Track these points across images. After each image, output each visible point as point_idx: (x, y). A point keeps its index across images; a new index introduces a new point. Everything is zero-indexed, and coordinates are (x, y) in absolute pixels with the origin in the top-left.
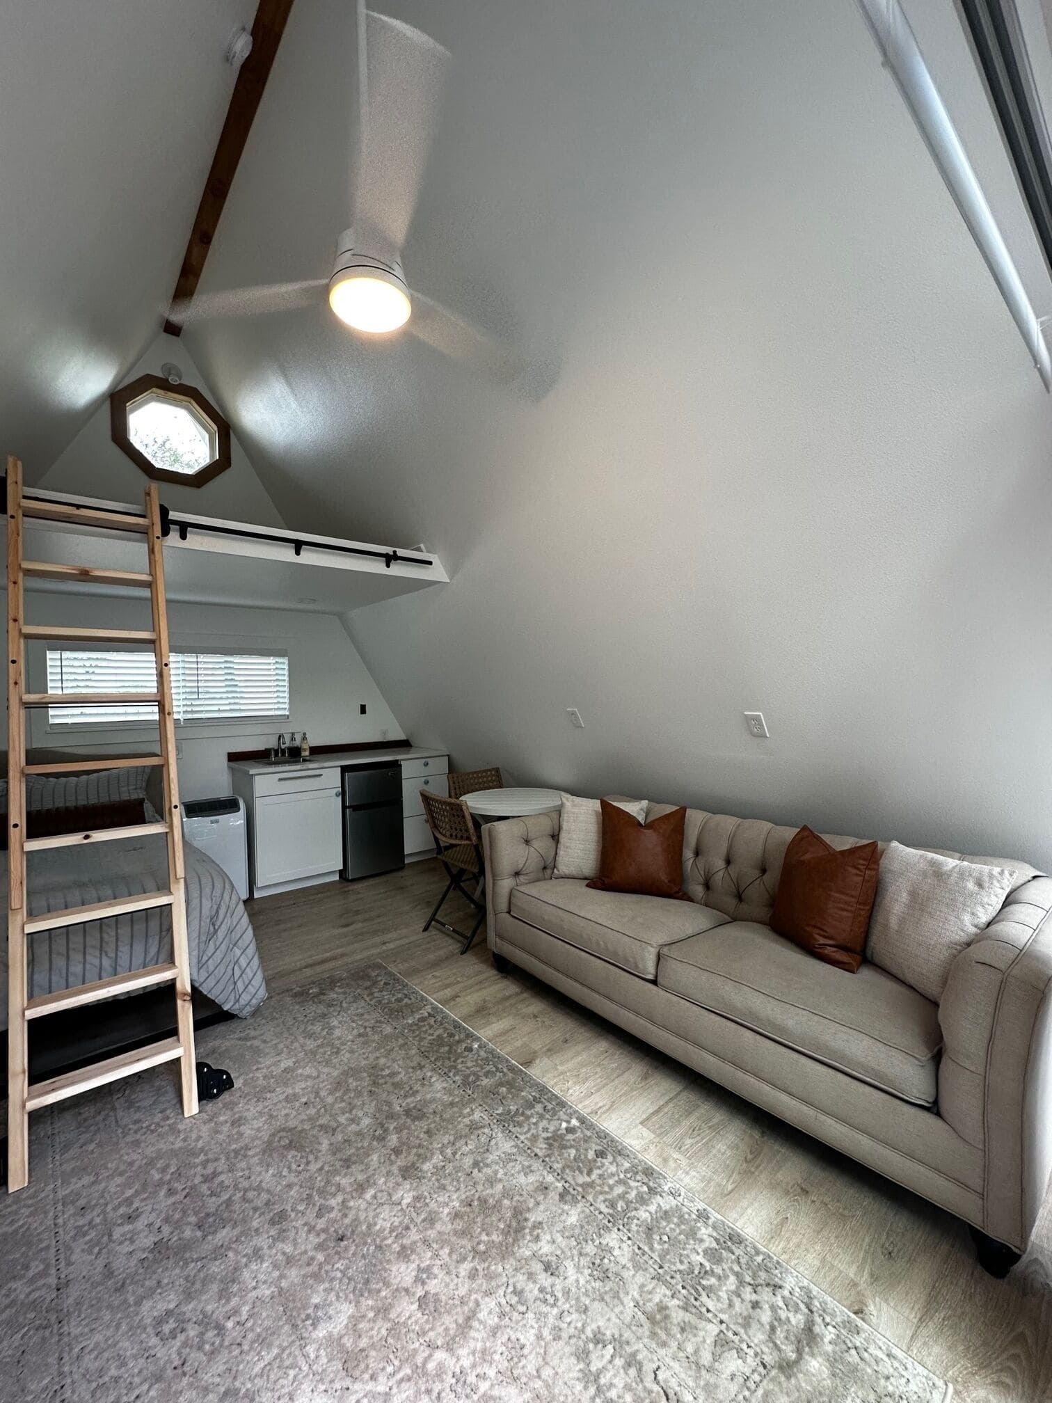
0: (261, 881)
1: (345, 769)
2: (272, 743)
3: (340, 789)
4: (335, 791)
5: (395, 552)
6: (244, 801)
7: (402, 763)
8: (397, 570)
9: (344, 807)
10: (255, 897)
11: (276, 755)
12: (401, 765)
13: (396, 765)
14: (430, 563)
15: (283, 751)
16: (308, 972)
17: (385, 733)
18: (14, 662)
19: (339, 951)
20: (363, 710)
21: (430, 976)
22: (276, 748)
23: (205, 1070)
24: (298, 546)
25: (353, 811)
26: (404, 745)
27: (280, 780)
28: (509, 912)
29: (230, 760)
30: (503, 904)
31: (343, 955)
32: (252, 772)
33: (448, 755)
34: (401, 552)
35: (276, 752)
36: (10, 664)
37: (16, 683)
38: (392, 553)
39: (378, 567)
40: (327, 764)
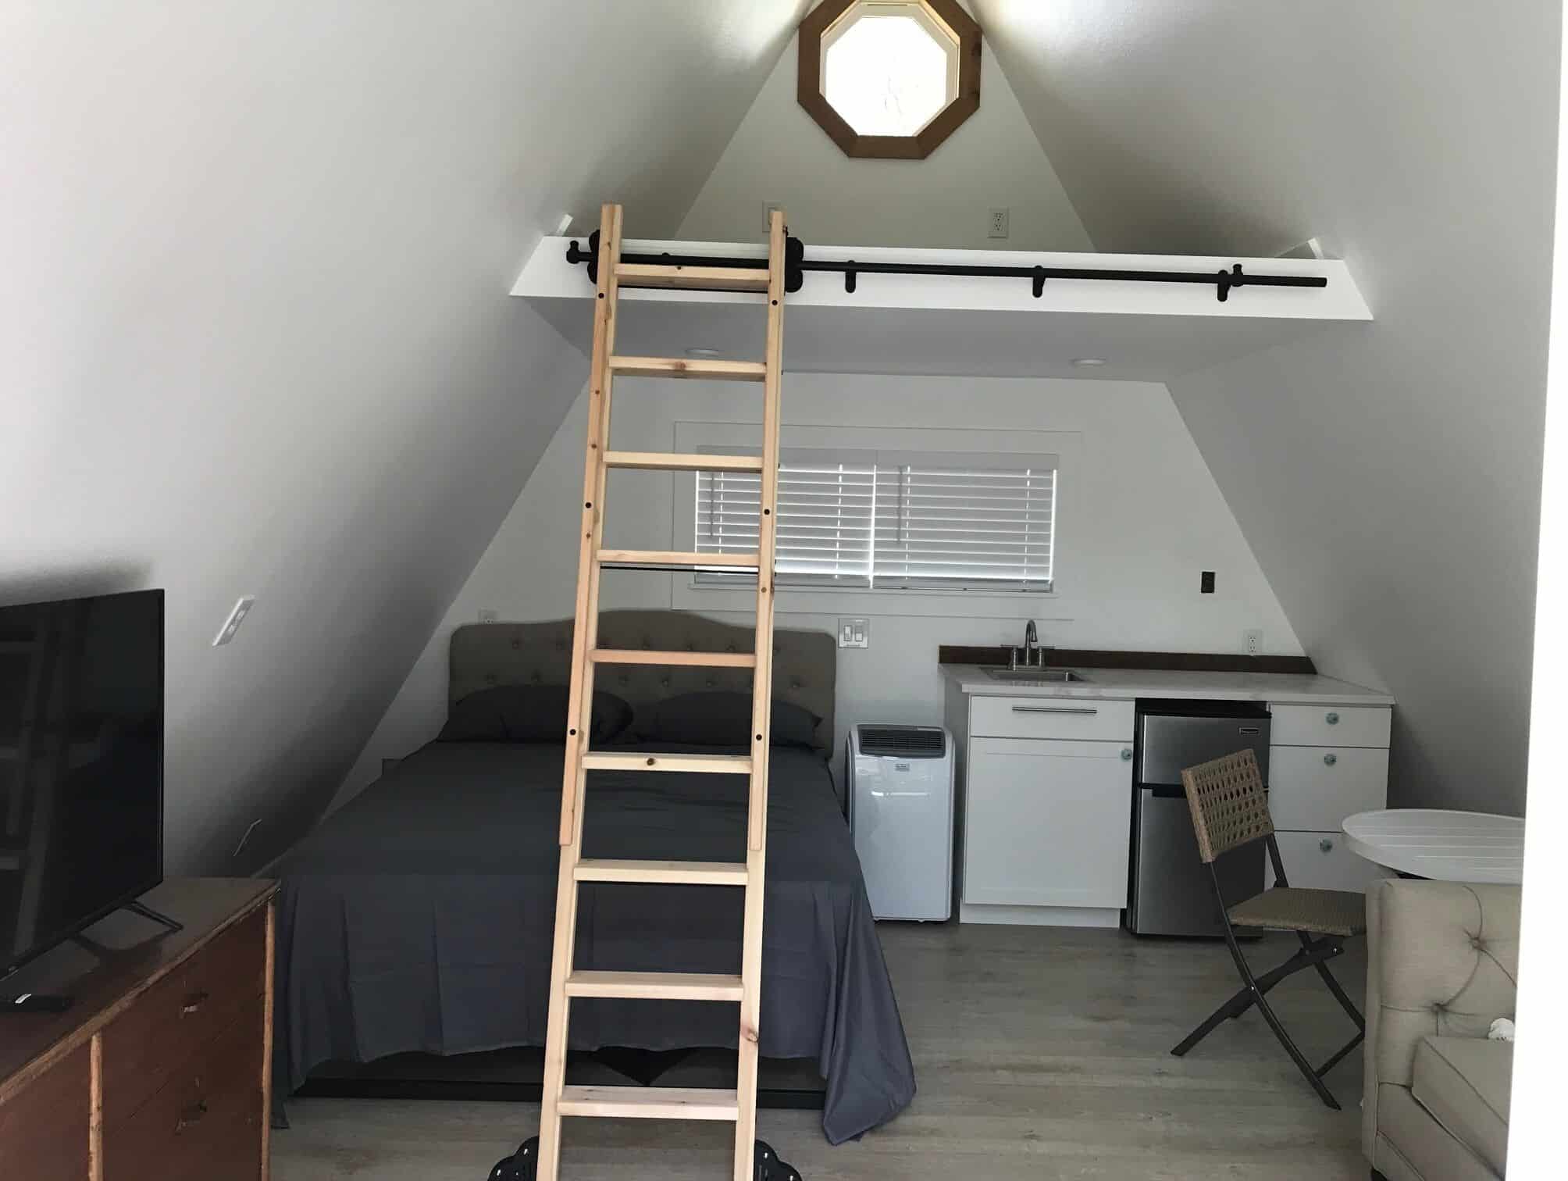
0: (969, 896)
1: (1144, 707)
2: (1015, 637)
3: (1131, 746)
4: (1121, 747)
5: (1238, 267)
6: (954, 738)
7: (1274, 710)
8: (1245, 303)
9: (1137, 785)
10: (962, 920)
11: (1021, 661)
12: (1268, 715)
13: (1258, 711)
14: (1321, 282)
15: (1034, 653)
16: (1004, 1076)
17: (1252, 638)
18: (588, 505)
19: (1068, 1060)
20: (1208, 583)
21: (1228, 1166)
22: (1022, 646)
23: (766, 1155)
24: (1039, 277)
25: (1154, 795)
26: (1299, 667)
27: (1015, 709)
28: (1408, 1088)
29: (942, 661)
30: (1396, 1065)
31: (1074, 1069)
32: (966, 688)
33: (1392, 706)
34: (1252, 265)
35: (1021, 652)
36: (585, 509)
37: (588, 536)
38: (1231, 271)
39: (1200, 301)
40: (1105, 692)
